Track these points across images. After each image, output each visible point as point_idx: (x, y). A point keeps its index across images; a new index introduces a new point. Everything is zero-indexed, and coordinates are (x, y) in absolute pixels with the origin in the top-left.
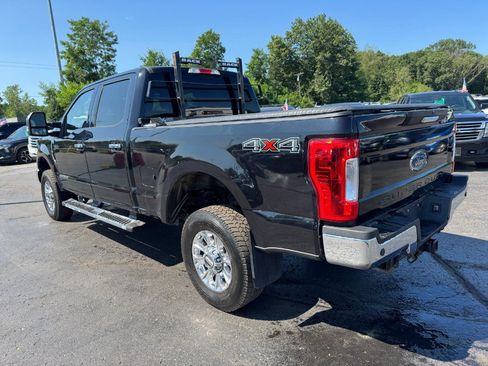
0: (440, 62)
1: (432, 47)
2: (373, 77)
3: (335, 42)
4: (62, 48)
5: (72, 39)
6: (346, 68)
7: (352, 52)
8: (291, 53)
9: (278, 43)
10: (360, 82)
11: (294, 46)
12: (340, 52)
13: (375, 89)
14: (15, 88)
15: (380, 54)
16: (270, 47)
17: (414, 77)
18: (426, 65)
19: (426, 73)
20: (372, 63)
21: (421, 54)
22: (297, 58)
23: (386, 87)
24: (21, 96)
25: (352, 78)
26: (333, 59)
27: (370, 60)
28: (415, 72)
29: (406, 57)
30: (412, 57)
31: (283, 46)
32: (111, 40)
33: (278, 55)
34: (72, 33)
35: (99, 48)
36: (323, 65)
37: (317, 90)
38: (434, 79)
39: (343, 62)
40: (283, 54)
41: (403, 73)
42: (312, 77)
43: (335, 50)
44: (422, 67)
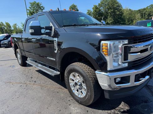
0: (151, 11)
1: (148, 7)
2: (128, 17)
3: (115, 6)
4: (28, 11)
5: (30, 8)
6: (119, 15)
7: (121, 9)
8: (100, 10)
9: (96, 7)
10: (123, 19)
11: (101, 8)
12: (116, 9)
13: (128, 21)
14: (16, 24)
15: (130, 10)
16: (93, 9)
17: (142, 17)
18: (146, 13)
19: (146, 16)
20: (127, 13)
21: (144, 9)
22: (102, 12)
23: (132, 21)
24: (17, 27)
25: (121, 18)
26: (114, 12)
27: (127, 12)
28: (142, 15)
29: (139, 10)
30: (141, 10)
31: (97, 8)
32: (42, 8)
33: (96, 11)
34: (30, 6)
35: (39, 11)
36: (111, 14)
37: (109, 22)
38: (149, 18)
39: (118, 13)
40: (97, 11)
41: (138, 16)
42: (107, 18)
43: (115, 9)
44: (145, 13)
